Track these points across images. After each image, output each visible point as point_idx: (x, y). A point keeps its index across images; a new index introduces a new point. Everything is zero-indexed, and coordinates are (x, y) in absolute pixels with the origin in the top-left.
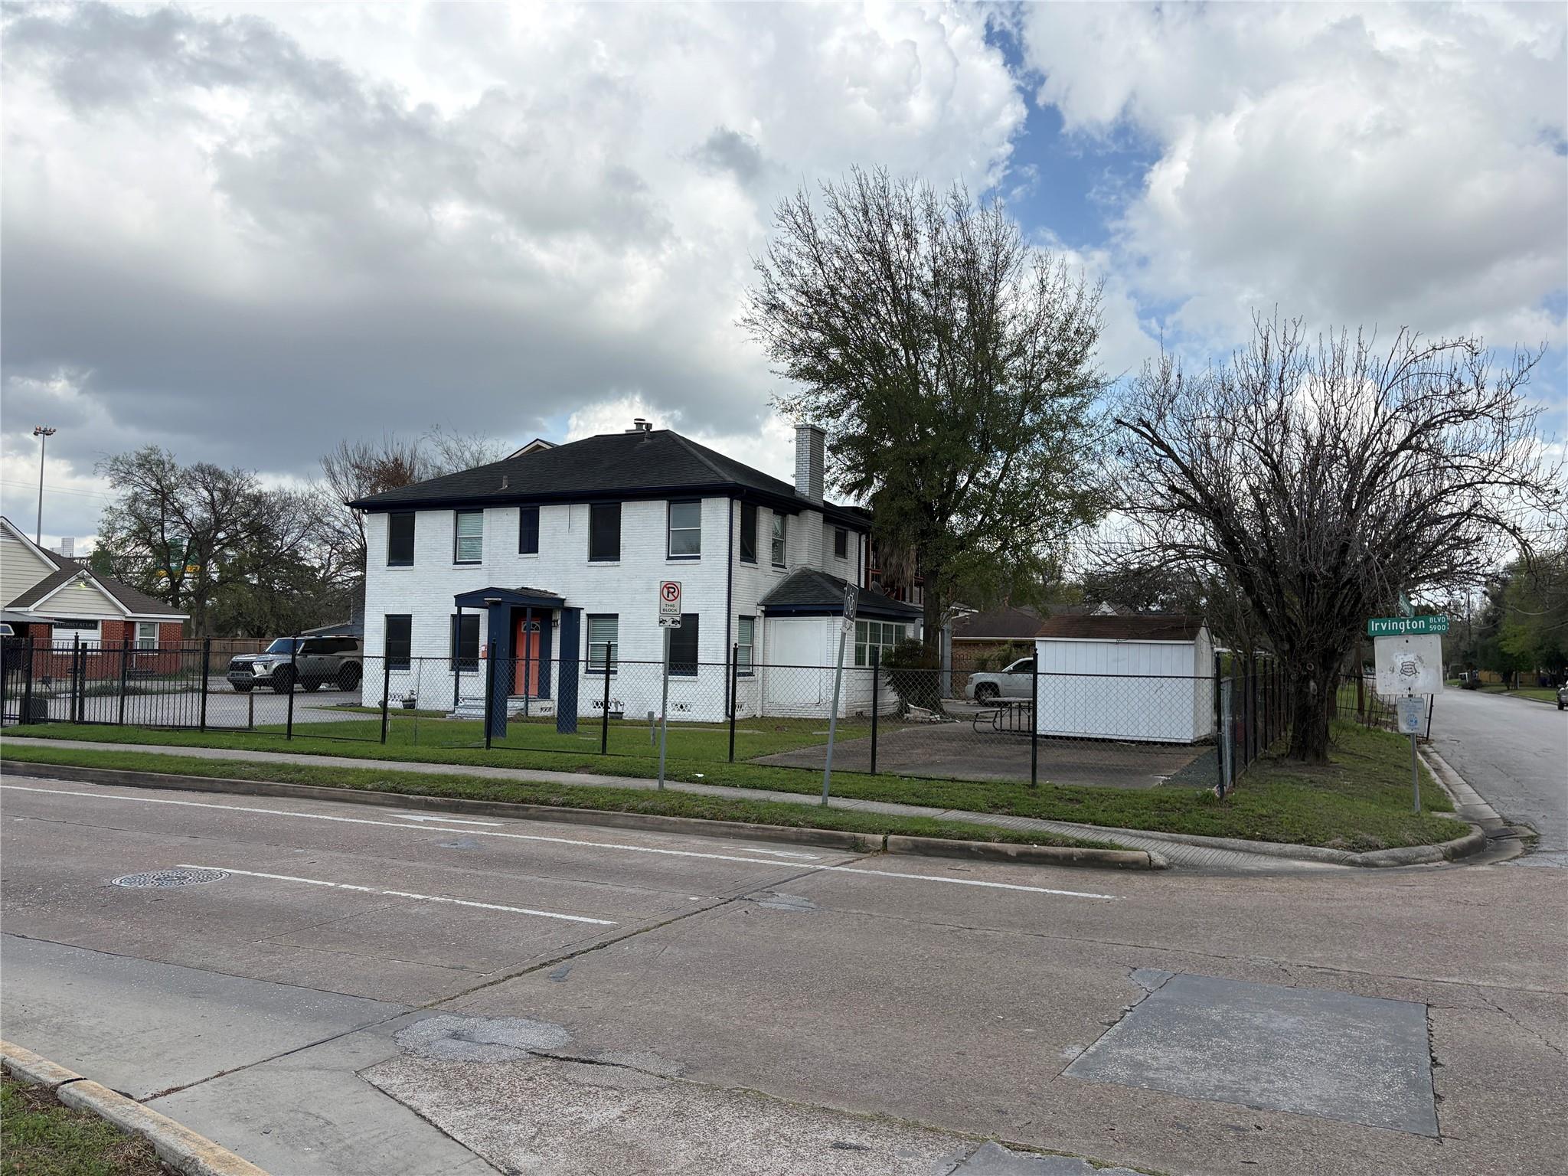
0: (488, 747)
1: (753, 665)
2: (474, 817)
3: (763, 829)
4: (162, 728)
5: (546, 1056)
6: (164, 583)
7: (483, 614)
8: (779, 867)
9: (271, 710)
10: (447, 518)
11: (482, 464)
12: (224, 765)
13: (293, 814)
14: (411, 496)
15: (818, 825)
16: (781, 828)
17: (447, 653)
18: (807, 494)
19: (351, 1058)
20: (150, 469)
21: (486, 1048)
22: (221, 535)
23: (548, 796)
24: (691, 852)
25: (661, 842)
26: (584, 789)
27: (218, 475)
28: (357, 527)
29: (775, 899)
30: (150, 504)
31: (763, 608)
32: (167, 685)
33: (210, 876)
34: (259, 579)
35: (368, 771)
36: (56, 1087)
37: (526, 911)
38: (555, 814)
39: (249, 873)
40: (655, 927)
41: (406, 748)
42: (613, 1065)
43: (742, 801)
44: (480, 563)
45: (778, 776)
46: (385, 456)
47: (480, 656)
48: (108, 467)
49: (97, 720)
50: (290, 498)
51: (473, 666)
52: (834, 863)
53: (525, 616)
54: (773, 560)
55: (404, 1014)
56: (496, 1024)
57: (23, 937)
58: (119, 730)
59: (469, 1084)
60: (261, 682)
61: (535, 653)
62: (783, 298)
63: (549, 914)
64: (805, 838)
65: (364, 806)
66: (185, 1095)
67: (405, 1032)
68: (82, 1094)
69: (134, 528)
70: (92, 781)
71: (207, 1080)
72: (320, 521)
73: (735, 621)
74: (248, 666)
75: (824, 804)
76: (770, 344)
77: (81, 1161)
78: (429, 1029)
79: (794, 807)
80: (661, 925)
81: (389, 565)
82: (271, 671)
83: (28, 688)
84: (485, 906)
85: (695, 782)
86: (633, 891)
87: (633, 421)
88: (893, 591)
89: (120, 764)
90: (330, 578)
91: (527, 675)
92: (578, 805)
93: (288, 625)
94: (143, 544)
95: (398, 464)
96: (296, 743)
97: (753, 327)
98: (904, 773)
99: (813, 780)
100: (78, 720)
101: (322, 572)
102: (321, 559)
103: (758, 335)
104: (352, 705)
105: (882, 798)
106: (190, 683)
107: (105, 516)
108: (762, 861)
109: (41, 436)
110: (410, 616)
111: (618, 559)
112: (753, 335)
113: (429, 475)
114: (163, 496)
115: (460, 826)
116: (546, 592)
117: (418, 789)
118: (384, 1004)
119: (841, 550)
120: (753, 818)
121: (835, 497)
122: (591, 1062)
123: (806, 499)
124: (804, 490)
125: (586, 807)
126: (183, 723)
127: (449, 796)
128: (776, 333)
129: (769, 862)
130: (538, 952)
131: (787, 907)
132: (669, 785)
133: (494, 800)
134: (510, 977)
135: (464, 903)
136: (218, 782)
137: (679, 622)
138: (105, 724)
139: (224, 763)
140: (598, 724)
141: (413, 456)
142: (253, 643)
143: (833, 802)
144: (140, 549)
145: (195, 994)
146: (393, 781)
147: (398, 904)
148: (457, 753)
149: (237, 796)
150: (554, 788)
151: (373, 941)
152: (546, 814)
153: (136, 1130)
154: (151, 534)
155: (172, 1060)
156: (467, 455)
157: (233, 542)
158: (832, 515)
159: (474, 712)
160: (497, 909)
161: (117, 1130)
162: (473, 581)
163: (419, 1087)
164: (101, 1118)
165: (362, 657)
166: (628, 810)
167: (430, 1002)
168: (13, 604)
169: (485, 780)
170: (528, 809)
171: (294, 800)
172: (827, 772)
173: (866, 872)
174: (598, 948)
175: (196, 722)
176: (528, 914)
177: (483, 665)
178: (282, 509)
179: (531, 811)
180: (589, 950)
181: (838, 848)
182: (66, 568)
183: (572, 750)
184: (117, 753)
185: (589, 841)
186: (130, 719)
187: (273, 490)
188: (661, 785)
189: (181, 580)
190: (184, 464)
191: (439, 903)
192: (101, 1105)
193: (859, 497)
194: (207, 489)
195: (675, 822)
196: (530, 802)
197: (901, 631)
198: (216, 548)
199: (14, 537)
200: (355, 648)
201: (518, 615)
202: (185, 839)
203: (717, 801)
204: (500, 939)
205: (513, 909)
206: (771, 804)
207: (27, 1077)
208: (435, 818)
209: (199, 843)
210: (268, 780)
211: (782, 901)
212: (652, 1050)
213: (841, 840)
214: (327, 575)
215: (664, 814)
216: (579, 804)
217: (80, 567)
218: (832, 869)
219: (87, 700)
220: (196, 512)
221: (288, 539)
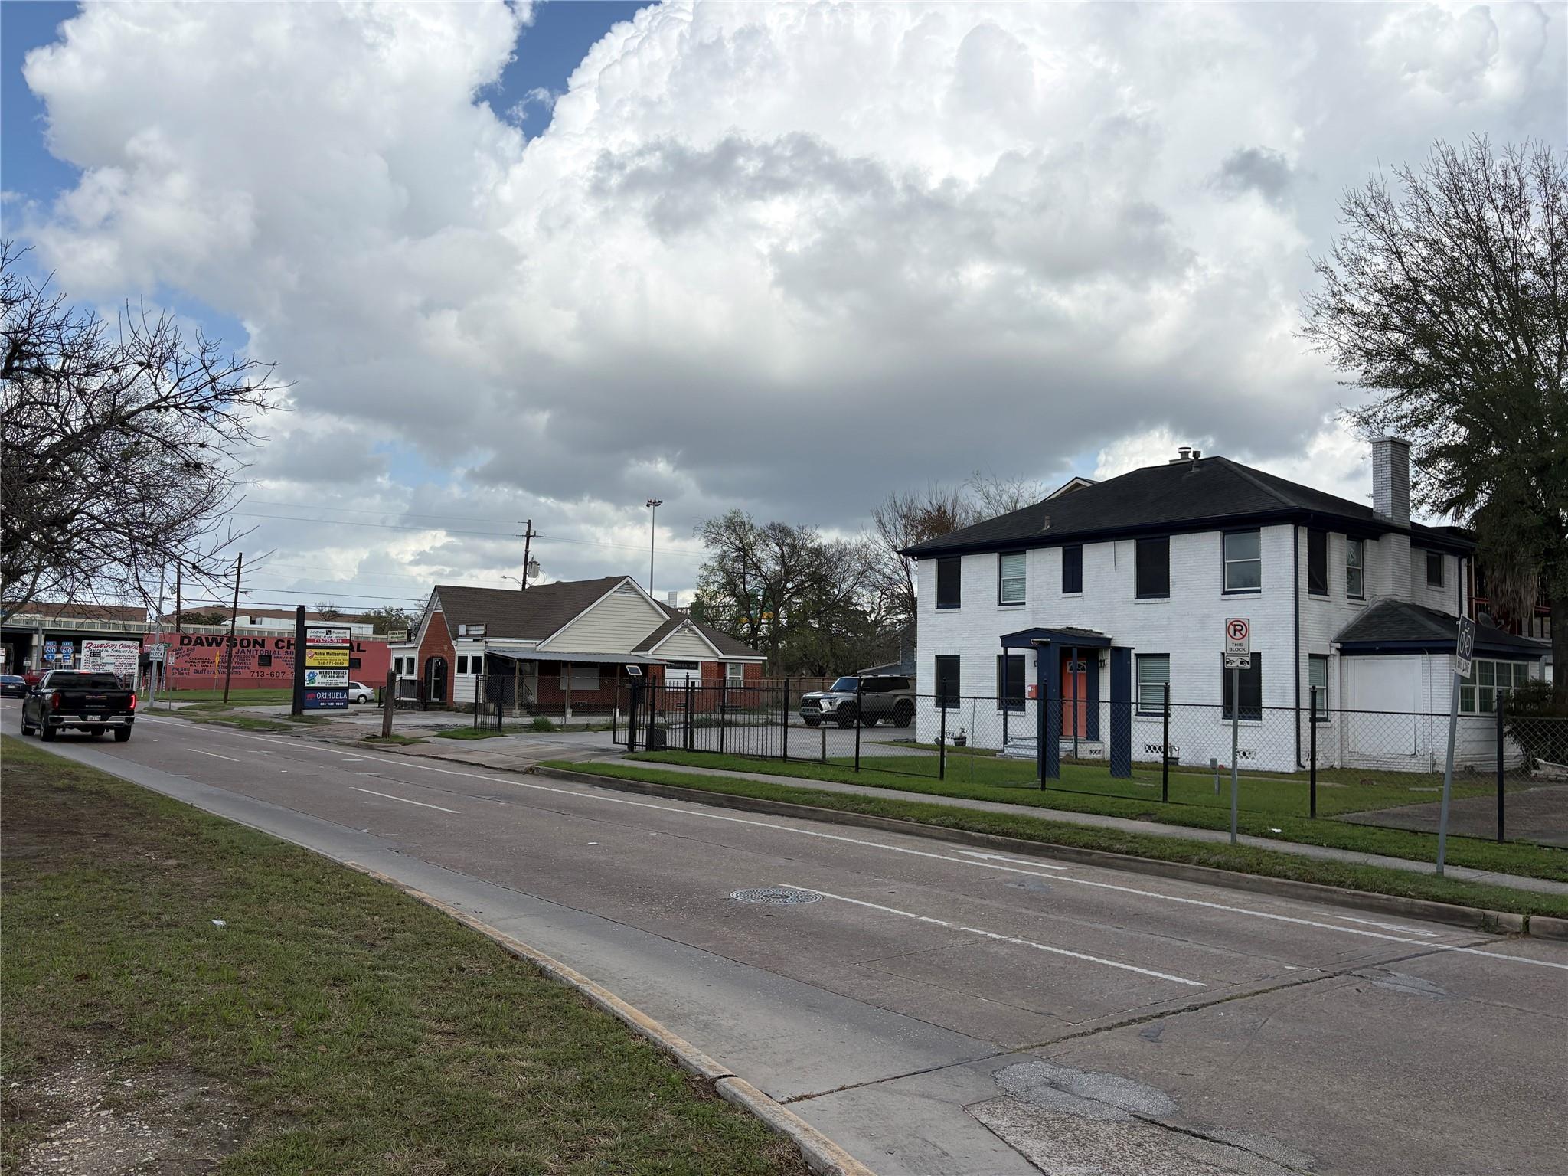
0: (1043, 788)
1: (1327, 710)
2: (1036, 859)
3: (1364, 896)
4: (753, 757)
5: (1152, 1122)
6: (746, 628)
7: (1030, 655)
8: (1390, 942)
9: (841, 744)
10: (992, 559)
11: (1020, 506)
12: (805, 793)
13: (867, 843)
14: (958, 542)
15: (1433, 896)
16: (1386, 896)
17: (995, 693)
18: (1389, 515)
19: (956, 1091)
20: (734, 530)
21: (1088, 1103)
22: (790, 585)
23: (1111, 842)
24: (1277, 915)
25: (1240, 901)
26: (1149, 838)
27: (786, 532)
28: (905, 573)
29: (1391, 979)
30: (735, 560)
31: (1338, 645)
32: (751, 718)
33: (807, 897)
34: (820, 622)
35: (931, 806)
36: (714, 1080)
37: (1106, 962)
38: (1118, 861)
39: (839, 897)
40: (1250, 995)
41: (964, 785)
42: (1230, 1145)
43: (1332, 862)
44: (1024, 603)
45: (1374, 837)
46: (929, 505)
47: (1027, 697)
48: (703, 529)
49: (703, 749)
50: (845, 550)
51: (1020, 706)
52: (1461, 943)
53: (1071, 656)
54: (1348, 591)
55: (999, 1054)
56: (1093, 1078)
57: (668, 938)
58: (719, 758)
59: (1075, 1139)
60: (827, 717)
61: (1082, 694)
62: (1352, 300)
63: (1129, 967)
64: (1417, 910)
65: (930, 840)
66: (816, 1103)
67: (1004, 1073)
68: (736, 1091)
69: (723, 581)
70: (703, 802)
71: (831, 1092)
72: (872, 568)
73: (1304, 661)
74: (816, 702)
75: (1439, 875)
76: (1336, 352)
77: (744, 1153)
78: (1024, 1073)
79: (1398, 874)
80: (1257, 993)
81: (938, 607)
82: (835, 708)
83: (652, 719)
84: (1062, 952)
85: (1272, 838)
86: (1218, 952)
87: (1178, 451)
88: (1507, 623)
89: (723, 788)
90: (881, 621)
91: (1075, 716)
92: (1143, 855)
93: (846, 665)
94: (730, 595)
95: (942, 512)
96: (864, 776)
97: (1315, 336)
98: (1542, 841)
99: (1420, 844)
100: (688, 748)
101: (873, 616)
102: (872, 604)
103: (1322, 344)
104: (907, 741)
105: (1516, 870)
106: (770, 717)
107: (701, 572)
108: (1367, 933)
109: (651, 507)
110: (958, 656)
111: (1168, 596)
112: (1316, 345)
113: (970, 522)
114: (745, 552)
115: (1024, 867)
116: (1091, 631)
117: (980, 827)
118: (977, 1042)
119: (1435, 577)
120: (1349, 882)
121: (1424, 517)
122: (1203, 1137)
123: (1387, 521)
124: (1386, 510)
125: (1152, 857)
126: (769, 754)
127: (1010, 835)
128: (1345, 339)
129: (1375, 935)
130: (1124, 1007)
131: (1410, 990)
132: (1242, 839)
133: (1055, 842)
134: (1100, 1030)
135: (1041, 947)
136: (802, 809)
137: (1248, 663)
138: (709, 752)
139: (806, 792)
140: (1158, 769)
141: (955, 503)
142: (818, 681)
143: (1451, 872)
144: (728, 599)
145: (810, 1008)
146: (955, 817)
147: (977, 942)
148: (1014, 793)
149: (817, 823)
150: (1117, 835)
151: (958, 977)
152: (1110, 861)
153: (784, 1131)
154: (736, 585)
155: (799, 1068)
156: (1005, 497)
157: (798, 591)
158: (1420, 537)
159: (1024, 752)
160: (1075, 957)
161: (769, 1129)
162: (1018, 621)
163: (1026, 1132)
164: (754, 1115)
165: (915, 696)
166: (1199, 863)
167: (1022, 1046)
168: (638, 648)
169: (1045, 821)
170: (1091, 854)
171: (867, 830)
172: (1442, 838)
173: (1505, 957)
174: (1189, 1010)
175: (780, 753)
176: (1108, 965)
177: (1032, 706)
178: (839, 560)
179: (1094, 857)
180: (1179, 1012)
181: (1463, 926)
182: (674, 618)
183: (1130, 795)
184: (721, 778)
185: (1159, 892)
186: (728, 749)
187: (831, 543)
188: (1234, 839)
189: (759, 626)
190: (760, 522)
191: (1016, 944)
192: (752, 1103)
193: (1458, 516)
194: (778, 545)
195: (1254, 881)
196: (1092, 847)
197: (1521, 671)
198: (786, 596)
199: (637, 593)
200: (907, 687)
201: (1065, 654)
202: (781, 860)
203: (1303, 860)
204: (1082, 988)
205: (1092, 958)
206: (1369, 869)
207: (691, 1067)
208: (998, 856)
209: (793, 865)
210: (842, 810)
211: (1400, 981)
212: (1271, 1135)
213: (1466, 916)
214: (879, 618)
215: (1239, 870)
216: (1144, 853)
217: (686, 616)
218: (1460, 950)
219: (695, 730)
220: (770, 566)
221: (844, 587)
